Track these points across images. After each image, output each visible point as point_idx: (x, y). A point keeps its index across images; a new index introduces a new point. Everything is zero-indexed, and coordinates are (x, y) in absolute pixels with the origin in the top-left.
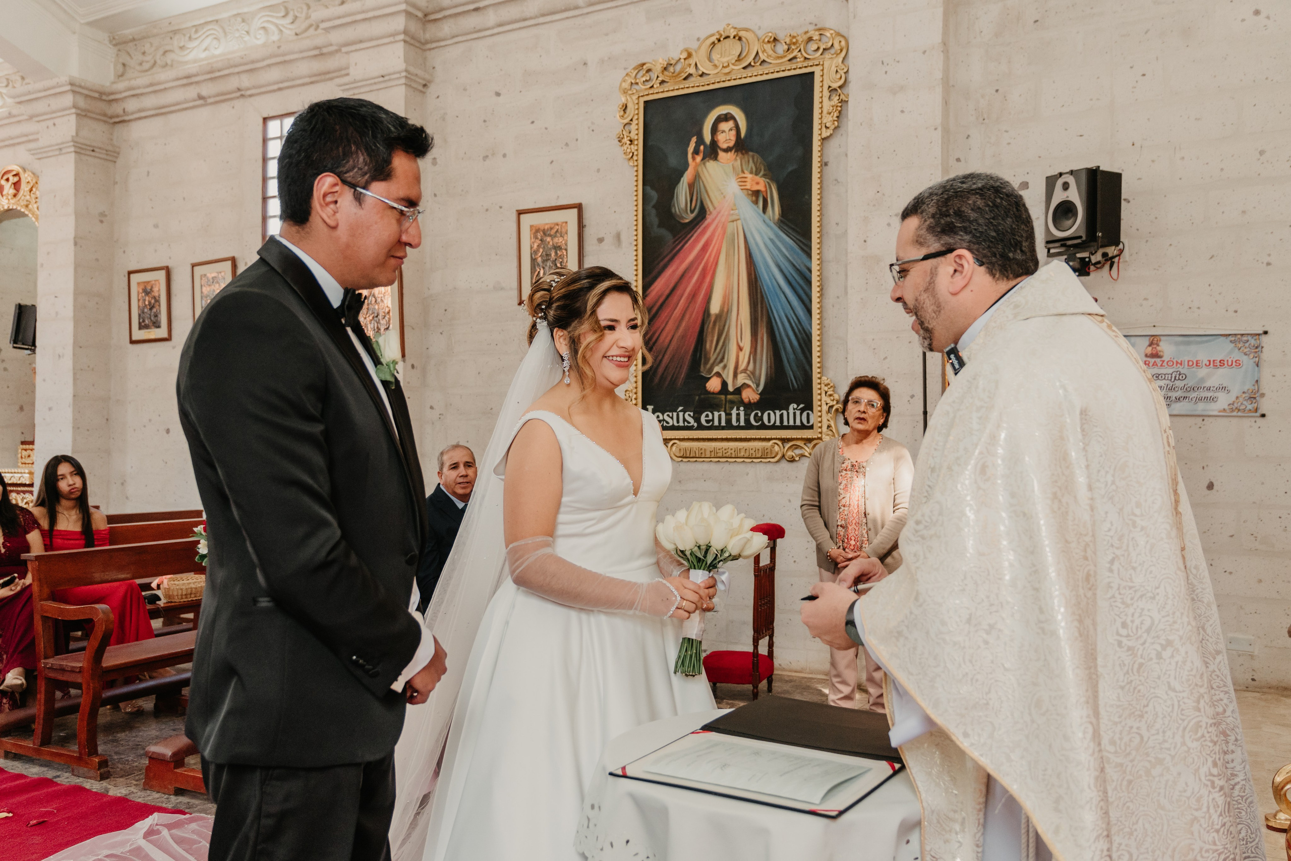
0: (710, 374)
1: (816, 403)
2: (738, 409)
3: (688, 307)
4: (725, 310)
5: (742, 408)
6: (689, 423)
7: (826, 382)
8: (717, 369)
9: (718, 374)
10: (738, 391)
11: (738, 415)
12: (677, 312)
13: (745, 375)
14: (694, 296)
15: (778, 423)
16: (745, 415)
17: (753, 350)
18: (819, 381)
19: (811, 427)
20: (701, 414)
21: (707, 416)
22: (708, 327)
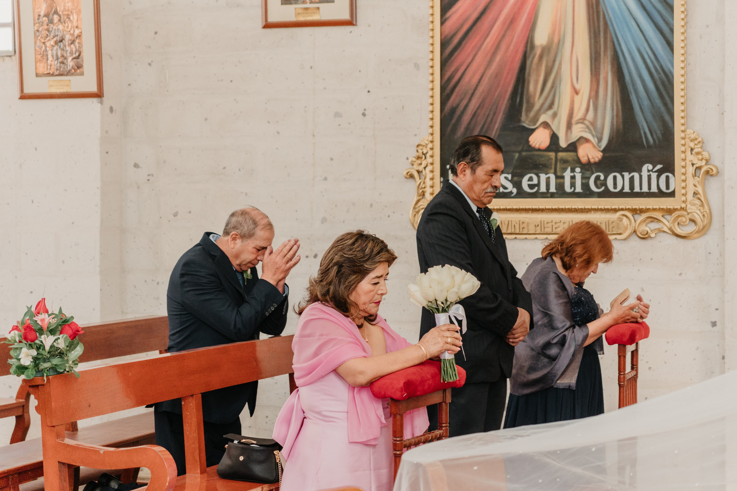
0: (535, 124)
1: (678, 163)
2: (573, 170)
3: (504, 36)
4: (556, 40)
5: (578, 170)
6: (505, 188)
7: (693, 136)
8: (543, 118)
9: (546, 125)
10: (573, 147)
11: (573, 178)
12: (490, 41)
13: (582, 126)
14: (512, 21)
15: (627, 189)
16: (583, 178)
17: (593, 93)
18: (683, 135)
19: (672, 194)
20: (522, 176)
21: (531, 179)
22: (532, 61)
